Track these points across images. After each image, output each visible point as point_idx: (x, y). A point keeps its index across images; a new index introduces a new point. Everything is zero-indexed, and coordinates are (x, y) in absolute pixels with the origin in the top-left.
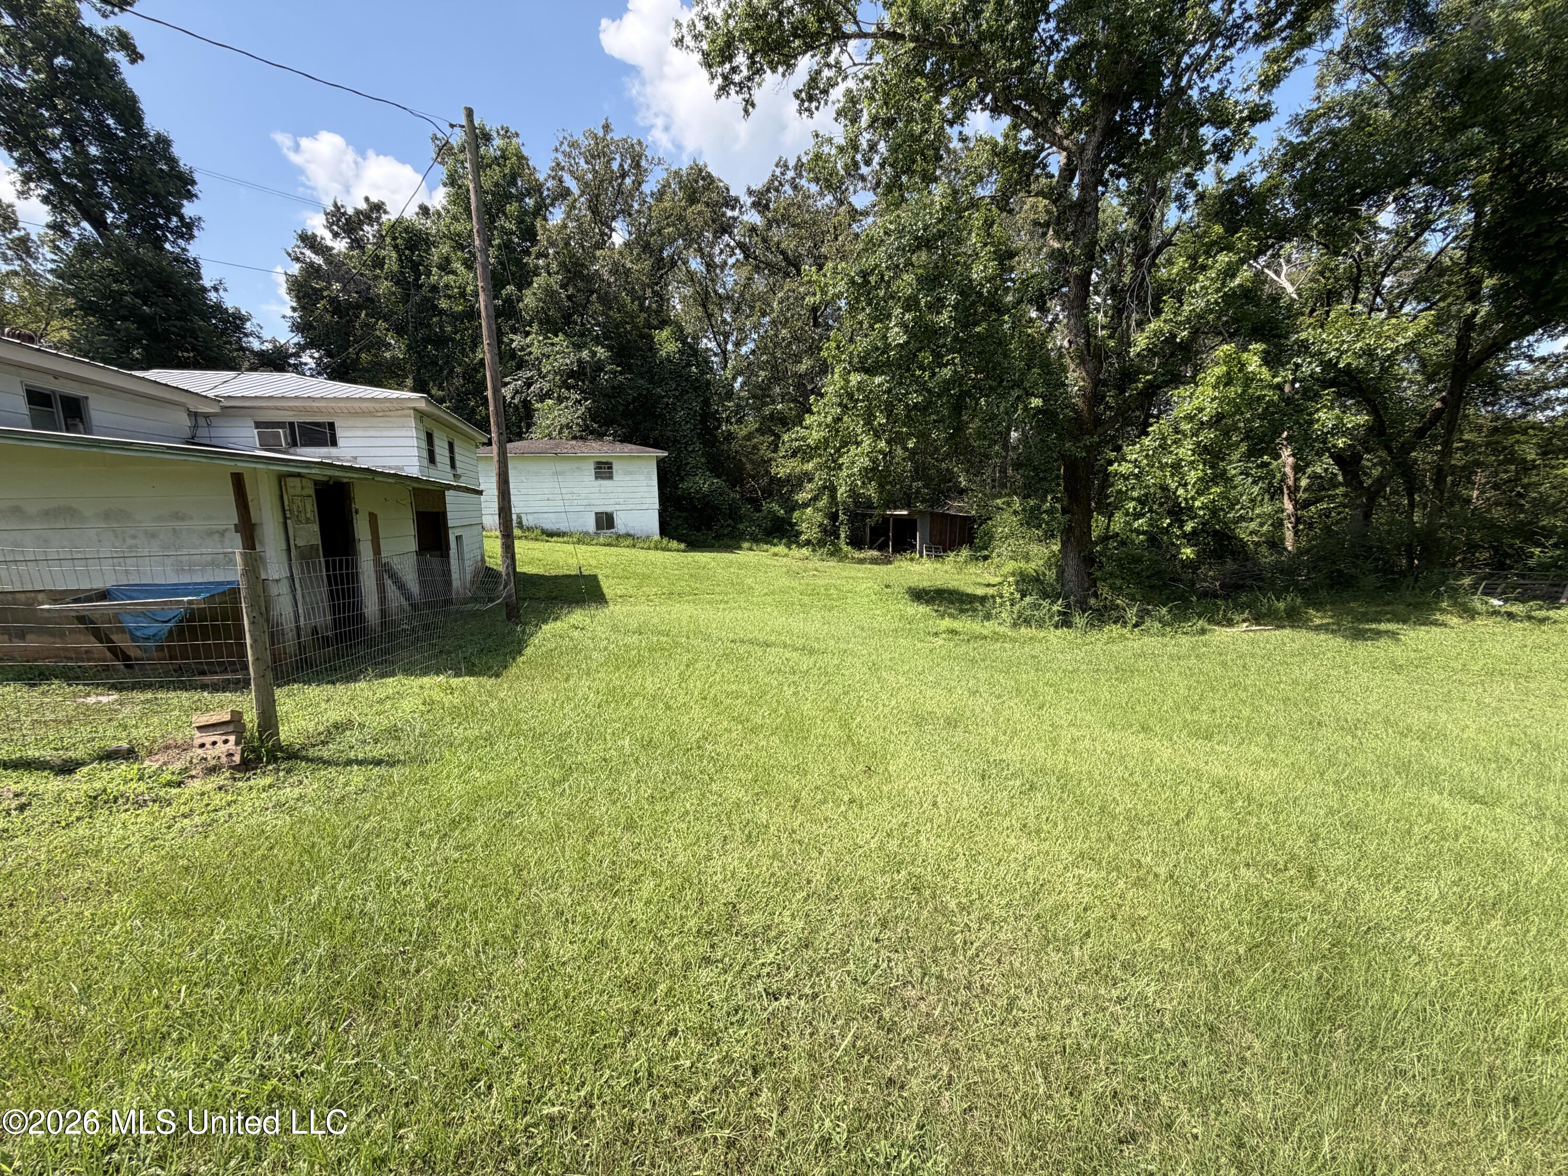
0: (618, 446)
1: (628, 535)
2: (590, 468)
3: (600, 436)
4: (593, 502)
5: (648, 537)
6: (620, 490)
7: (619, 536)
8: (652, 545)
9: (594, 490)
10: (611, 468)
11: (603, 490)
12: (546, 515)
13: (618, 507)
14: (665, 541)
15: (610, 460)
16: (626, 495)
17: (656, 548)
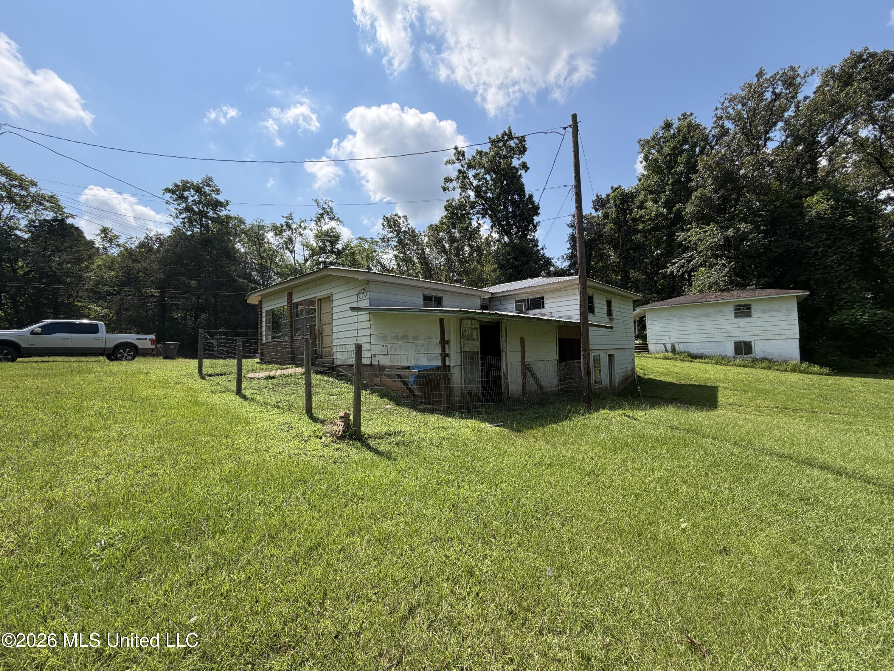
0: (758, 292)
1: (764, 359)
2: (731, 310)
3: (742, 286)
4: (733, 334)
5: (786, 361)
6: (758, 324)
7: (755, 360)
8: (789, 368)
9: (734, 325)
10: (750, 308)
11: (741, 325)
12: (693, 344)
13: (756, 338)
14: (804, 365)
15: (749, 303)
16: (765, 328)
17: (794, 371)
